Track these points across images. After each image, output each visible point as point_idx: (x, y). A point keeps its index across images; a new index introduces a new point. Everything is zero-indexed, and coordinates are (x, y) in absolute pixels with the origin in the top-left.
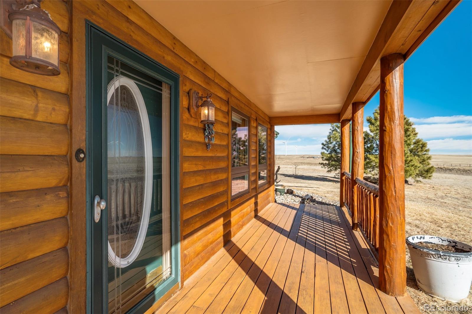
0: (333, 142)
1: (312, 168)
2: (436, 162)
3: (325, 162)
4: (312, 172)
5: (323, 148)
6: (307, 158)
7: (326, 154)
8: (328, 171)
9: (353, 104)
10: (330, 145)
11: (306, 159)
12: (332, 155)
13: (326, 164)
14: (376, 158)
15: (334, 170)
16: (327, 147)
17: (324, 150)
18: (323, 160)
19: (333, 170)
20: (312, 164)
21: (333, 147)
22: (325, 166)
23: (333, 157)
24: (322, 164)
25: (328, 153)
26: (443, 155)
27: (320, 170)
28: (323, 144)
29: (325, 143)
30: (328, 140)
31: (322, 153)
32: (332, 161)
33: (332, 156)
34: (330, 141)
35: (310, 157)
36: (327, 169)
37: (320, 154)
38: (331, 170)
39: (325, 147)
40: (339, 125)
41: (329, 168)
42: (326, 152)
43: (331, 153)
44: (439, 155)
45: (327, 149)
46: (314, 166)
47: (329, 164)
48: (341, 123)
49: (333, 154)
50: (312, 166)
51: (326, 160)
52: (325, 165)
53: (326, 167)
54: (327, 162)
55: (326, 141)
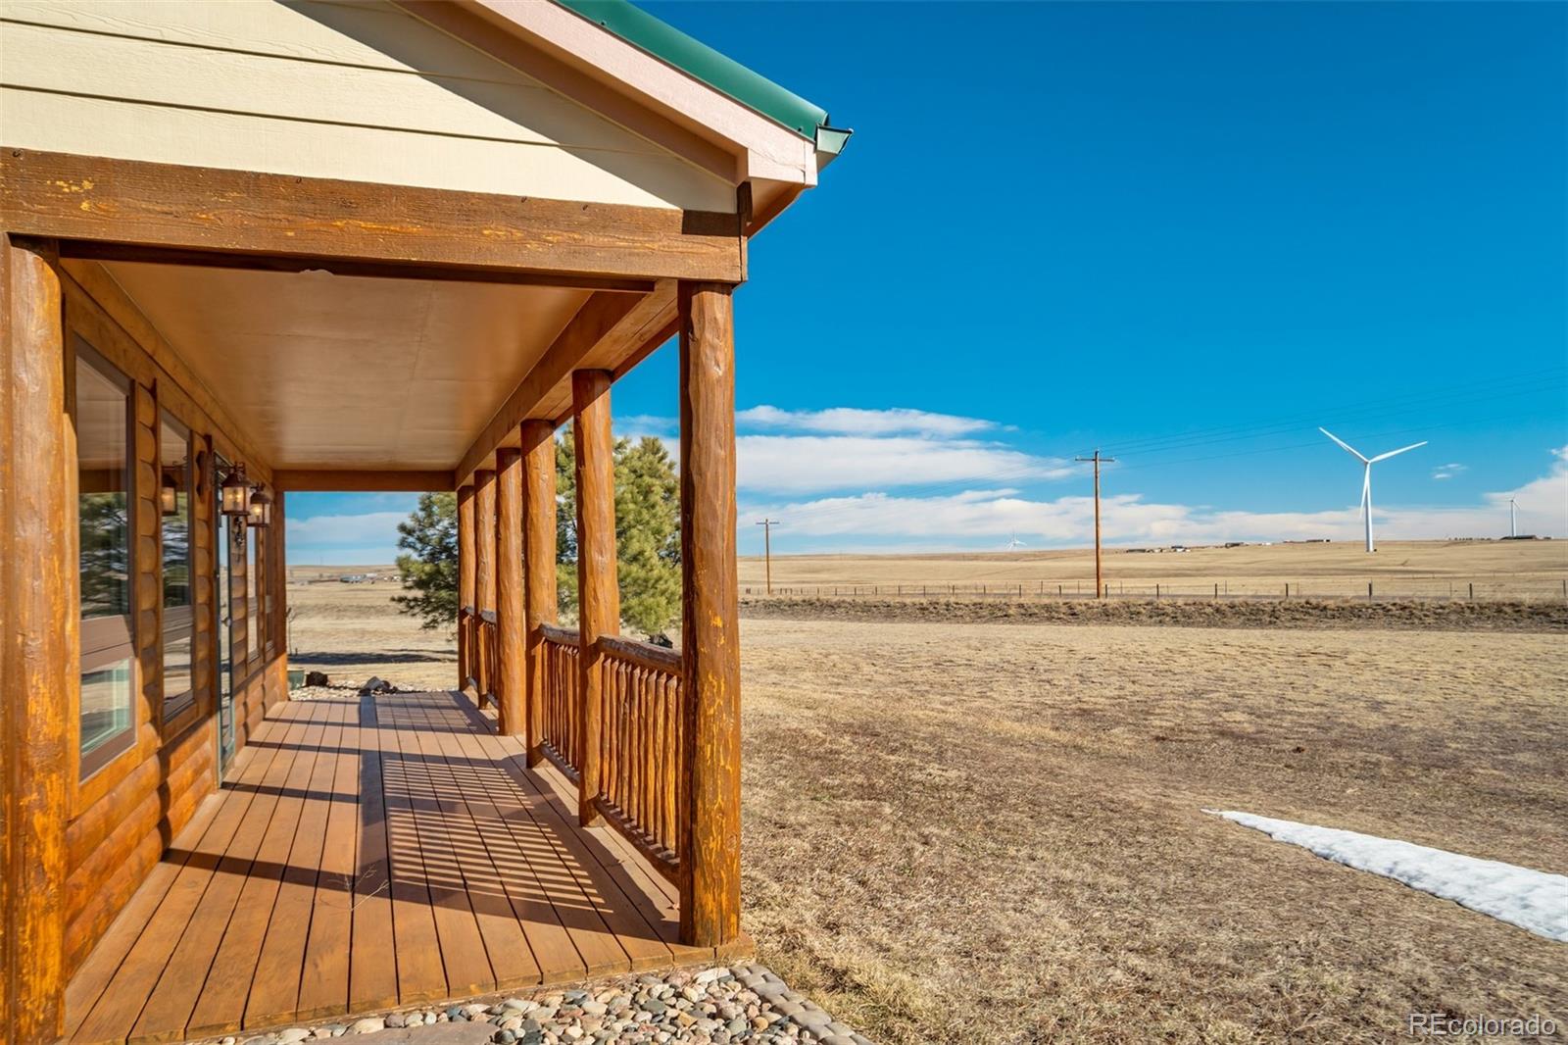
0: (439, 521)
1: (351, 627)
2: (829, 582)
3: (411, 594)
4: (356, 641)
5: (403, 544)
6: (310, 582)
7: (417, 562)
8: (425, 627)
9: (476, 472)
10: (430, 532)
11: (306, 587)
12: (437, 565)
13: (415, 599)
14: (569, 574)
15: (448, 620)
16: (420, 539)
17: (408, 551)
18: (406, 588)
19: (443, 620)
20: (345, 610)
21: (441, 540)
22: (412, 608)
23: (442, 574)
24: (401, 600)
25: (421, 559)
26: (855, 558)
27: (387, 633)
28: (403, 528)
29: (410, 523)
30: (421, 514)
31: (402, 563)
32: (438, 588)
33: (438, 572)
34: (430, 515)
35: (326, 575)
36: (420, 621)
37: (392, 563)
38: (434, 621)
39: (411, 539)
40: (454, 495)
41: (427, 613)
42: (415, 556)
43: (433, 557)
44: (842, 557)
45: (419, 546)
46: (356, 621)
47: (427, 600)
48: (459, 492)
49: (442, 565)
50: (346, 621)
51: (420, 584)
52: (412, 604)
53: (417, 610)
54: (419, 594)
55: (414, 517)
